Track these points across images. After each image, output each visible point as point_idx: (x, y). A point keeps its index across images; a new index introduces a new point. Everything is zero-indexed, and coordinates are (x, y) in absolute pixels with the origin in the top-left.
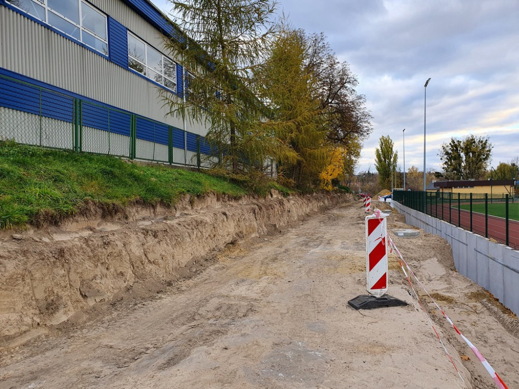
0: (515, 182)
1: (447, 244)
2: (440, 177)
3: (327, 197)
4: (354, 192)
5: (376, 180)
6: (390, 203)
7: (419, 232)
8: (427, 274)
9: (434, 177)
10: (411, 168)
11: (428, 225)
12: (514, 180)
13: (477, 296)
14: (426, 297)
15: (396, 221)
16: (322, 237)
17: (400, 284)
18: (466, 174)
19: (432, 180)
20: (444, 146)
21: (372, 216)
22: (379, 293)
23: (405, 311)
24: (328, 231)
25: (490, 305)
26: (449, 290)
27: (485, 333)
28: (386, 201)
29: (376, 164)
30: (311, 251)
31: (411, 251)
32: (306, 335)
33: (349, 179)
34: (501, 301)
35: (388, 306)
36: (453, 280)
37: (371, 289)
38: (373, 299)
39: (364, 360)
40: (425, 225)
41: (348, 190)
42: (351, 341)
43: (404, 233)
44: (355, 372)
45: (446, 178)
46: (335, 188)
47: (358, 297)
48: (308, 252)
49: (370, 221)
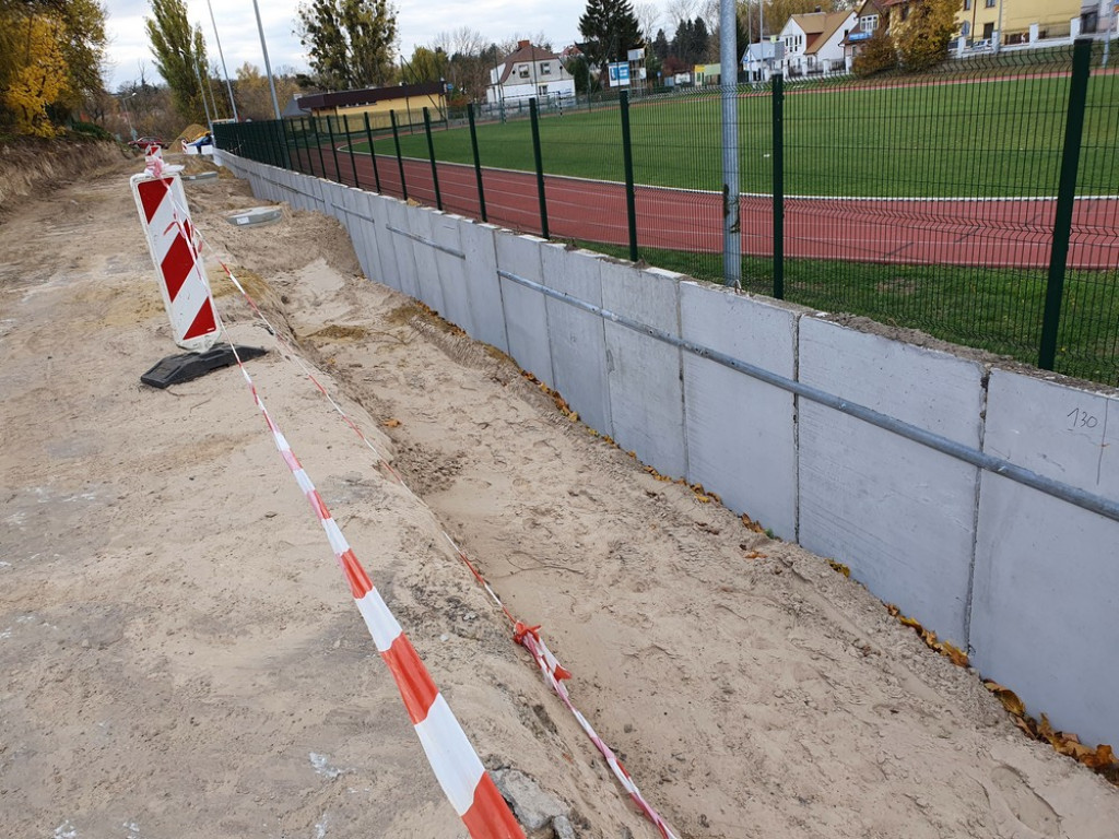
0: (445, 86)
1: (340, 227)
2: (309, 86)
3: (48, 157)
4: (118, 137)
5: (167, 102)
6: (211, 156)
7: (281, 210)
8: (310, 294)
9: (296, 86)
10: (242, 67)
11: (297, 192)
12: (443, 83)
13: (402, 314)
14: (315, 338)
15: (231, 194)
16: (56, 256)
17: (249, 318)
18: (359, 75)
19: (292, 92)
20: (304, 11)
21: (146, 175)
22: (203, 345)
23: (264, 365)
24: (67, 238)
25: (423, 324)
26: (353, 314)
27: (420, 372)
28: (203, 153)
29: (156, 60)
30: (31, 292)
31: (271, 252)
32: (51, 470)
33: (97, 104)
34: (441, 314)
35: (227, 366)
36: (359, 294)
37: (185, 338)
38: (194, 359)
39: (191, 476)
40: (291, 194)
41: (100, 134)
42: (159, 450)
43: (250, 217)
44: (176, 502)
45: (322, 88)
46: (62, 128)
47: (160, 363)
48: (23, 297)
49: (143, 187)
